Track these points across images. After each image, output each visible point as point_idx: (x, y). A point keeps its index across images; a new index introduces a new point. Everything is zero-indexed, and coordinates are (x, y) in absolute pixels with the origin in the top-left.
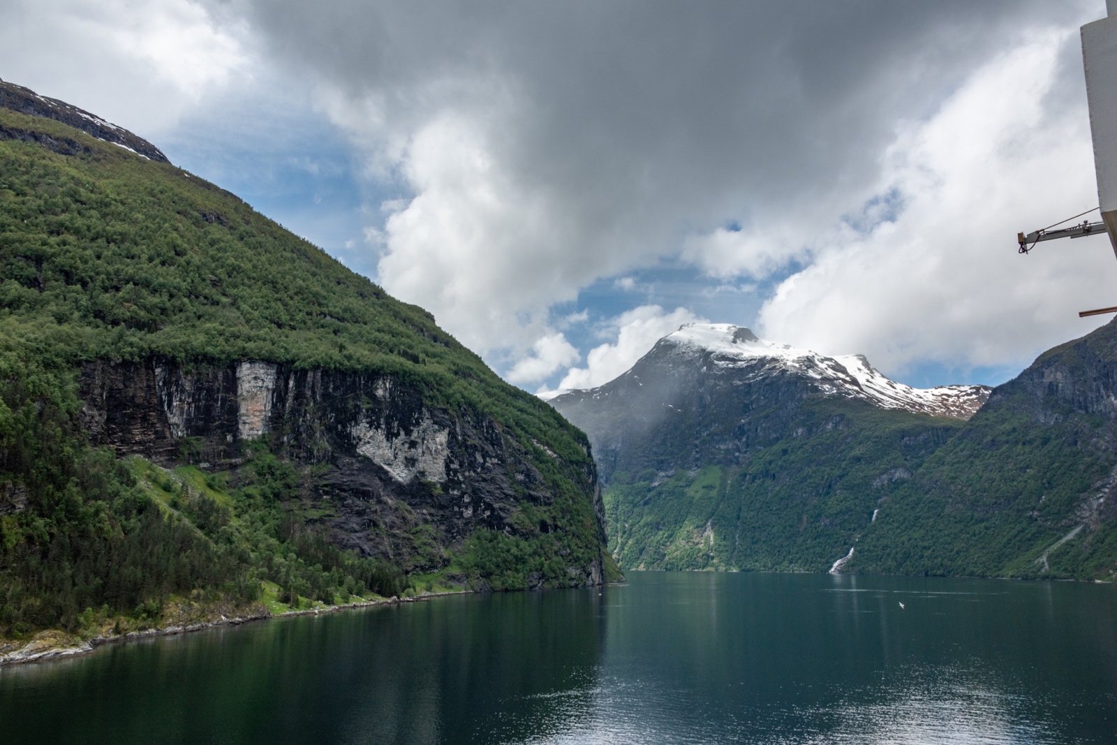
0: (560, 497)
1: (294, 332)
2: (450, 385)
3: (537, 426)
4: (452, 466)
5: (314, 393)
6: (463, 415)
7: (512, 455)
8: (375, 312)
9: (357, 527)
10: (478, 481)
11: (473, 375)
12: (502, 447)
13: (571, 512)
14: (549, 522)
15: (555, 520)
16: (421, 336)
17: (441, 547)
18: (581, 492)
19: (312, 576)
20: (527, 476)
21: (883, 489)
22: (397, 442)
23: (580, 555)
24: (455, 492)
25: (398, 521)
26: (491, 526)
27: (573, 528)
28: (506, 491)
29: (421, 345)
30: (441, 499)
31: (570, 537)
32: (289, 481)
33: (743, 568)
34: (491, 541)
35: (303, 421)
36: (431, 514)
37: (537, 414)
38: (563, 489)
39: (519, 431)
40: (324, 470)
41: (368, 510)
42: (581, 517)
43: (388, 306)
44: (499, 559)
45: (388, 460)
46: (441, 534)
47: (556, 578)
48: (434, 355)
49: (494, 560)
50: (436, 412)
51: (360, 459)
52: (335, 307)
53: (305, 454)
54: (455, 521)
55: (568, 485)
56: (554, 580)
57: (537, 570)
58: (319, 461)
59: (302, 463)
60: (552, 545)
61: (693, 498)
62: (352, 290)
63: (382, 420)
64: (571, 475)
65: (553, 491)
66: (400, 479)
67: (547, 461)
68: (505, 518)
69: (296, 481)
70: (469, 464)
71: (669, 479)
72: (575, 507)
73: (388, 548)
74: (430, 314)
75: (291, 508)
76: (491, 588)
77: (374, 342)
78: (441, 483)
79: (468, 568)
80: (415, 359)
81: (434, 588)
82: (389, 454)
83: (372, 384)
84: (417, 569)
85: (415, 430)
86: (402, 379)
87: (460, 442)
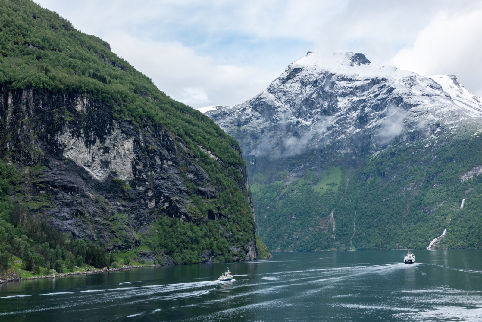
0: (222, 191)
1: (5, 58)
2: (132, 101)
3: (201, 134)
4: (138, 167)
5: (28, 108)
6: (144, 126)
7: (183, 158)
8: (66, 41)
9: (67, 216)
10: (158, 179)
11: (148, 93)
12: (175, 152)
13: (231, 203)
14: (215, 211)
15: (219, 210)
16: (103, 63)
17: (133, 231)
18: (238, 187)
19: (44, 251)
20: (196, 175)
21: (469, 182)
22: (94, 147)
23: (240, 237)
24: (141, 188)
25: (98, 211)
26: (170, 215)
27: (234, 216)
28: (180, 187)
29: (105, 69)
30: (130, 194)
31: (231, 223)
32: (13, 179)
33: (360, 248)
34: (171, 226)
35: (21, 131)
36: (123, 206)
37: (201, 125)
38: (224, 185)
39: (188, 139)
40: (40, 171)
41: (75, 202)
42: (239, 207)
43: (75, 37)
44: (179, 240)
45: (88, 162)
46: (132, 222)
47: (223, 254)
48: (116, 77)
49: (175, 240)
50: (124, 124)
51: (66, 161)
52: (36, 37)
53: (24, 158)
54: (142, 210)
55: (227, 182)
56: (221, 256)
57: (208, 249)
58: (35, 164)
59: (22, 165)
60: (218, 229)
61: (319, 193)
62: (45, 23)
63: (82, 130)
64: (229, 174)
65: (216, 187)
66: (97, 178)
67: (211, 163)
68: (181, 208)
69: (18, 179)
70: (151, 166)
71: (299, 179)
72: (234, 199)
73: (93, 232)
74: (106, 43)
75: (17, 201)
76: (174, 262)
77: (70, 66)
78: (130, 181)
79: (155, 248)
80: (103, 80)
81: (131, 263)
82: (88, 157)
83: (73, 100)
84: (116, 248)
85: (108, 138)
86: (96, 97)
87: (143, 148)
